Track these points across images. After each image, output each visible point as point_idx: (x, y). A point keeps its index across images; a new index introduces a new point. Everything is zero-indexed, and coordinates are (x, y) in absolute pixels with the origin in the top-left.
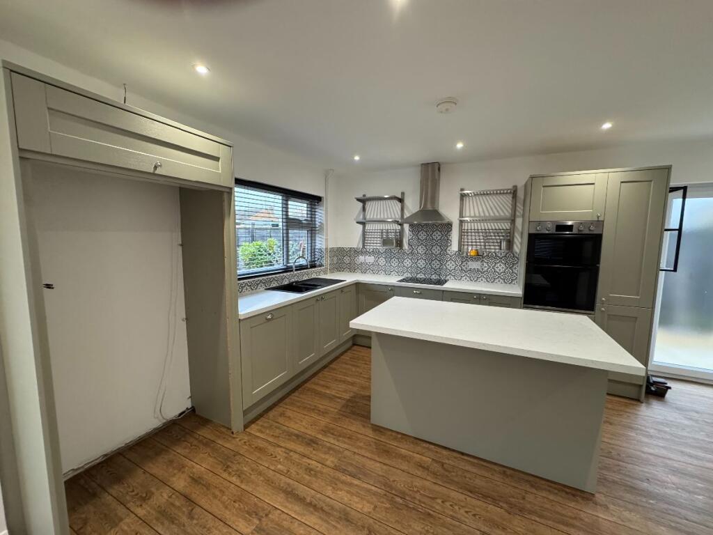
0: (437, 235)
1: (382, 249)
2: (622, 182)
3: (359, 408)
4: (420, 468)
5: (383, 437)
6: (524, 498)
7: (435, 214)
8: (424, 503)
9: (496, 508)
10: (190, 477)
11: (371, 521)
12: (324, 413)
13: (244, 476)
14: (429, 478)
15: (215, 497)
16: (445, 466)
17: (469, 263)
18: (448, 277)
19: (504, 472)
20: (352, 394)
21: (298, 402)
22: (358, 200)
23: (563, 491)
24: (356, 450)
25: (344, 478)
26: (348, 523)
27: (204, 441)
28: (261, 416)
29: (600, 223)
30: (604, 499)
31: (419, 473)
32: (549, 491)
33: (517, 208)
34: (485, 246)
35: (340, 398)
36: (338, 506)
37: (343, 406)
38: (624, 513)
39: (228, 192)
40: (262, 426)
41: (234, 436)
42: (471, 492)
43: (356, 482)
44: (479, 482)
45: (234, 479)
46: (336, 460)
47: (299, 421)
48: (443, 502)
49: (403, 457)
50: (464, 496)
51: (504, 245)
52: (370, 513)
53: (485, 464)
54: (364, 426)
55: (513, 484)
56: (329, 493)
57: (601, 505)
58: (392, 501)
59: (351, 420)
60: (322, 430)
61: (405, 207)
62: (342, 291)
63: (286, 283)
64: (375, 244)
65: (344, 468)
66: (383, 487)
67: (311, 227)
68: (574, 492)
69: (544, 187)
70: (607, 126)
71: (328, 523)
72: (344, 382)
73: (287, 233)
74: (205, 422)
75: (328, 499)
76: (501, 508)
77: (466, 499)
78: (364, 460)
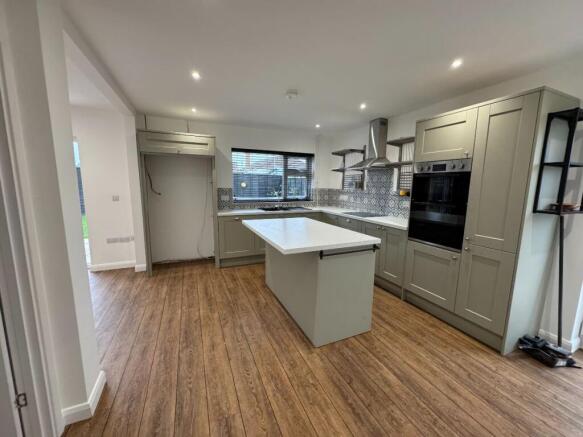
0: (384, 179)
2: (491, 116)
4: (256, 303)
6: (278, 329)
8: (238, 310)
9: (260, 325)
10: (190, 273)
13: (202, 279)
15: (189, 280)
16: (267, 306)
22: (336, 154)
24: (244, 288)
25: (227, 292)
29: (468, 160)
36: (213, 296)
42: (261, 317)
45: (199, 278)
46: (233, 287)
47: (241, 273)
48: (245, 313)
49: (257, 297)
55: (283, 325)
60: (244, 278)
65: (232, 290)
66: (234, 300)
69: (426, 130)
70: (457, 64)
77: (255, 317)
78: (242, 291)
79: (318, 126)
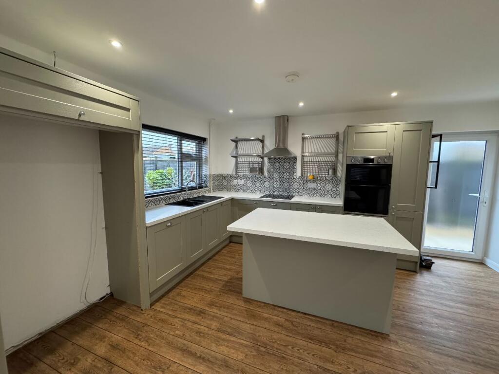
0: (287, 165)
1: (249, 175)
2: (404, 131)
3: (234, 286)
4: (277, 326)
5: (251, 306)
6: (345, 341)
7: (286, 150)
8: (280, 350)
9: (328, 349)
10: (110, 345)
11: (244, 365)
12: (210, 292)
13: (151, 341)
14: (283, 332)
15: (129, 358)
16: (294, 323)
17: (309, 184)
18: (294, 194)
19: (333, 324)
20: (229, 277)
21: (190, 284)
22: (233, 140)
23: (370, 334)
24: (232, 317)
25: (224, 336)
26: (228, 368)
27: (121, 317)
28: (163, 296)
29: (390, 157)
30: (395, 337)
31: (276, 329)
32: (361, 335)
33: (339, 147)
34: (318, 172)
35: (221, 280)
36: (220, 356)
37: (223, 286)
38: (407, 345)
39: (137, 134)
40: (164, 304)
41: (143, 312)
42: (311, 339)
43: (232, 339)
44: (316, 332)
45: (143, 344)
46: (219, 325)
47: (191, 298)
48: (292, 348)
49: (266, 319)
50: (306, 343)
51: (331, 171)
52: (242, 360)
53: (320, 320)
54: (238, 299)
55: (339, 332)
56: (214, 348)
57: (393, 342)
58: (258, 350)
59: (229, 296)
60: (209, 304)
61: (265, 145)
62: (222, 205)
63: (181, 200)
64: (245, 171)
65: (224, 329)
66: (252, 341)
67: (199, 160)
68: (376, 334)
69: (356, 133)
70: (394, 94)
71: (213, 369)
72: (224, 269)
73: (182, 164)
74: (121, 303)
75: (213, 353)
76: (331, 348)
77: (308, 344)
78: (238, 323)
79: (231, 111)
